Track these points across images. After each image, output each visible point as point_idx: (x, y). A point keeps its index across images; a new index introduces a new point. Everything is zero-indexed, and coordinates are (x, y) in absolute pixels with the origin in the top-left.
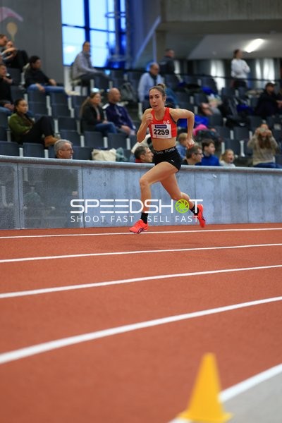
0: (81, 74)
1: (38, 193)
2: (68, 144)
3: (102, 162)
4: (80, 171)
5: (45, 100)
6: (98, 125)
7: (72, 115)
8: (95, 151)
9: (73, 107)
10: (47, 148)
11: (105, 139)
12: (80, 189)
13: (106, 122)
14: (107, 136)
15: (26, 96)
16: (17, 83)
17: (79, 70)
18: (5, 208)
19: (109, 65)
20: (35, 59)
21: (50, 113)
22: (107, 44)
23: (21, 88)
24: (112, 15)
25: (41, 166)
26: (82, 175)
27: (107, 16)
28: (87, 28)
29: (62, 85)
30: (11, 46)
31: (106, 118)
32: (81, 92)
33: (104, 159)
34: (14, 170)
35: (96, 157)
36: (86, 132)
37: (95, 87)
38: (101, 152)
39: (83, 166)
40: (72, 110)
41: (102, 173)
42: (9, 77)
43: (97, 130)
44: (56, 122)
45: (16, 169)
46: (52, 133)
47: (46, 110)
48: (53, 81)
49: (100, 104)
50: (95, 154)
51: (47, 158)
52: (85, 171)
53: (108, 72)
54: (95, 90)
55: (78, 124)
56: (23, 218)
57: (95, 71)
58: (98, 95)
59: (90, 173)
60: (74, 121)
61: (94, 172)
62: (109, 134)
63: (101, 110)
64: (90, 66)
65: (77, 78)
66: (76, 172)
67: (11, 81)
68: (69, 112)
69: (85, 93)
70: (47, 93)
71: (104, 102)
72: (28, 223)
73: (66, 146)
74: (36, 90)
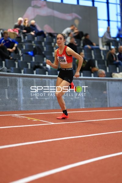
0: (106, 40)
1: (90, 93)
2: (104, 72)
3: (116, 78)
4: (107, 83)
5: (91, 52)
6: (115, 63)
7: (103, 58)
8: (113, 74)
9: (103, 54)
10: (93, 73)
11: (118, 69)
12: (108, 91)
13: (118, 61)
14: (118, 67)
15: (83, 51)
16: (79, 45)
17: (105, 39)
18: (76, 99)
19: (118, 36)
20: (86, 35)
21: (93, 58)
22: (118, 27)
23: (81, 47)
24: (119, 14)
25: (91, 81)
26: (108, 84)
27: (117, 15)
28: (109, 21)
29: (98, 45)
30: (77, 30)
31: (117, 59)
32: (107, 48)
33: (117, 77)
34: (79, 83)
35: (114, 76)
36: (110, 66)
37: (113, 45)
38: (116, 74)
39: (108, 80)
40: (103, 56)
41: (117, 83)
42: (76, 43)
43: (114, 64)
44: (96, 62)
45: (80, 82)
46: (95, 66)
47: (92, 56)
48: (94, 44)
49: (115, 53)
50: (113, 75)
51: (93, 77)
52: (110, 82)
53: (118, 39)
54: (112, 47)
55: (106, 62)
56: (83, 103)
57: (112, 39)
58: (114, 49)
59: (112, 83)
60: (104, 61)
61: (114, 83)
62: (120, 66)
63: (115, 56)
64: (110, 36)
65: (105, 42)
66: (106, 83)
67: (76, 45)
68: (101, 57)
69: (108, 48)
70: (92, 49)
71: (117, 52)
72: (86, 106)
73: (103, 73)
74: (87, 48)
